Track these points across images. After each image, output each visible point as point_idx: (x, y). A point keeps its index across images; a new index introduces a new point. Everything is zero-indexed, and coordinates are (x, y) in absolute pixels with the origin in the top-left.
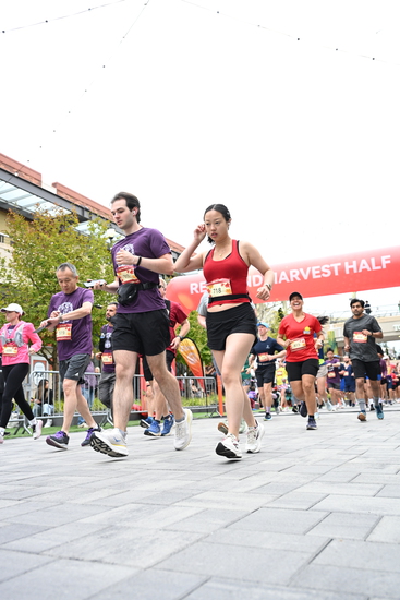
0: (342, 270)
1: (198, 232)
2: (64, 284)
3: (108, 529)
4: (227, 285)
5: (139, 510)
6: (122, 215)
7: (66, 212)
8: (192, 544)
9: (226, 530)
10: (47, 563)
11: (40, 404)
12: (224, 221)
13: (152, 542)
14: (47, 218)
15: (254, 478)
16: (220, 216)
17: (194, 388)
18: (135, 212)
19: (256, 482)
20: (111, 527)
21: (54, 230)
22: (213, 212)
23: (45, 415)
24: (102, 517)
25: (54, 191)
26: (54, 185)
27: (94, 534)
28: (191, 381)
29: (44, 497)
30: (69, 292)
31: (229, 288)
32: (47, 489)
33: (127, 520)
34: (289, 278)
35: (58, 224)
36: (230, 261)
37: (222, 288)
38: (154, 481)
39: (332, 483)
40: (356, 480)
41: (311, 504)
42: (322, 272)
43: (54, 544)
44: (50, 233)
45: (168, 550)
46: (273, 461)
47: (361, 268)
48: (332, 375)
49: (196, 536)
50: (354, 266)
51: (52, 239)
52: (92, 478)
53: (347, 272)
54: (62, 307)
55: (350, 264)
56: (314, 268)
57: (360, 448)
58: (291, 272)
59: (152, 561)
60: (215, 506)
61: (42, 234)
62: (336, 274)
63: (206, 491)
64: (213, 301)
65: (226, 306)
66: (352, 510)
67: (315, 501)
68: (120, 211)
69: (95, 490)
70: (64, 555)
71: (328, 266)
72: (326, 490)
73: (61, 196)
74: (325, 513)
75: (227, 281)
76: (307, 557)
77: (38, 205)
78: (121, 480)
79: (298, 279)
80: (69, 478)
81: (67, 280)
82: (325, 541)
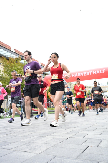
0: (92, 73)
1: (49, 60)
2: (13, 76)
3: (29, 143)
4: (57, 76)
5: (37, 138)
6: (26, 57)
7: (18, 57)
8: (51, 147)
9: (60, 143)
10: (12, 152)
11: (11, 109)
12: (57, 57)
13: (40, 147)
14: (12, 59)
15: (68, 129)
16: (56, 56)
17: (52, 105)
18: (30, 56)
19: (68, 130)
20: (29, 142)
21: (14, 62)
22: (54, 54)
23: (12, 112)
24: (27, 140)
25: (15, 51)
26: (15, 50)
27: (25, 144)
28: (51, 103)
29: (12, 134)
30: (15, 79)
31: (58, 77)
32: (12, 132)
33: (34, 140)
34: (78, 75)
35: (15, 60)
36: (58, 69)
37: (55, 76)
38: (41, 130)
39: (89, 131)
40: (95, 130)
41: (83, 137)
42: (86, 74)
43: (14, 147)
44: (13, 63)
45: (45, 149)
46: (73, 125)
47: (97, 73)
48: (89, 101)
49: (52, 145)
50: (95, 72)
51: (14, 64)
52: (24, 129)
53: (93, 74)
54: (13, 82)
55: (94, 72)
56: (84, 73)
57: (96, 122)
58: (78, 74)
59: (40, 152)
60: (57, 137)
61: (11, 63)
62: (91, 74)
63: (55, 133)
64: (53, 80)
65: (56, 82)
66: (94, 138)
67: (84, 136)
68: (26, 56)
69: (25, 132)
70: (17, 150)
71: (88, 72)
72: (87, 133)
73: (16, 53)
74: (87, 139)
75: (57, 75)
76: (82, 151)
77: (10, 55)
78: (32, 130)
79: (80, 76)
80: (18, 129)
81: (14, 75)
82: (87, 147)
